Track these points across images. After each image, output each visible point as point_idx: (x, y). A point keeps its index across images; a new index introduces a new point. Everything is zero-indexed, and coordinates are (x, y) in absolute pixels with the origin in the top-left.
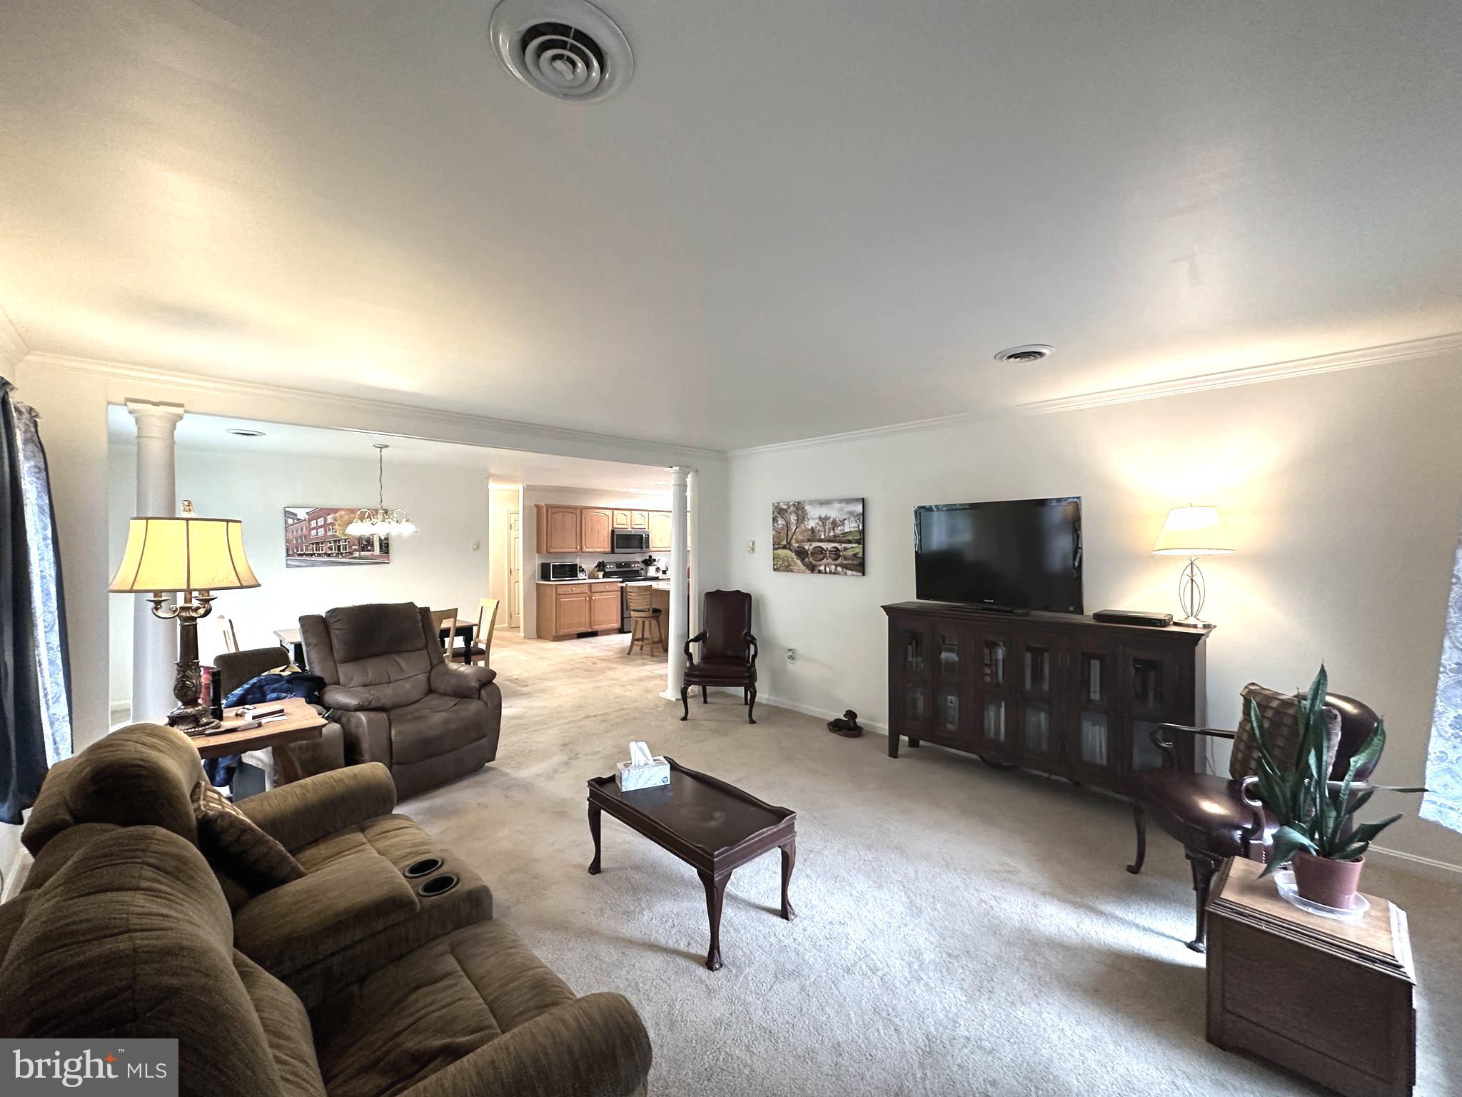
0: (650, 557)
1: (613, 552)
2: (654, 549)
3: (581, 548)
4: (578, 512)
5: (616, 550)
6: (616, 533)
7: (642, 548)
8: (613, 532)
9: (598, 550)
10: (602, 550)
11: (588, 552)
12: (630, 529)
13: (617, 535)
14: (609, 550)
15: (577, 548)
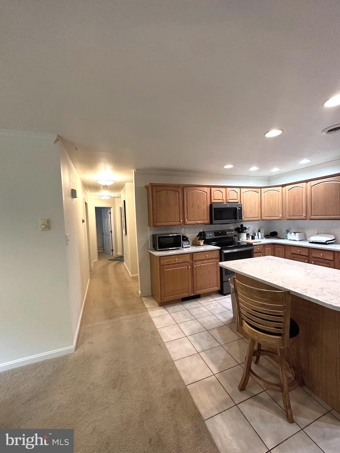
0: (242, 225)
1: (211, 223)
2: (246, 219)
3: (184, 221)
4: (180, 190)
5: (214, 222)
6: (214, 207)
7: (236, 219)
8: (211, 206)
9: (199, 222)
10: (202, 222)
11: (190, 224)
12: (225, 203)
13: (214, 208)
14: (208, 221)
15: (180, 221)
